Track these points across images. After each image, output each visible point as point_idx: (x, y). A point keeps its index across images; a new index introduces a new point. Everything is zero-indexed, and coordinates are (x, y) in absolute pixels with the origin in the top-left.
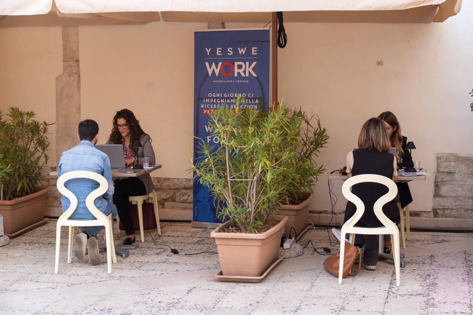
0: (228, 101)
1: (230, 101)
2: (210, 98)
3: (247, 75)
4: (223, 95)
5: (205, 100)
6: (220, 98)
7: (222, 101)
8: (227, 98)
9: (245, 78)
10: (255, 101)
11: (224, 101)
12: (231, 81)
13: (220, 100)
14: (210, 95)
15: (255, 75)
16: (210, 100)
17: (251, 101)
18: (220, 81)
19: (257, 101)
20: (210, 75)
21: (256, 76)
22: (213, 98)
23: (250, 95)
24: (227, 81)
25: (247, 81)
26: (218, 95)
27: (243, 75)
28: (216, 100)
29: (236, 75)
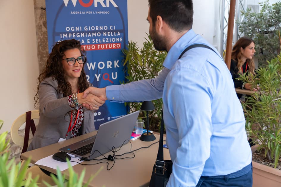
0: (90, 35)
1: (91, 34)
2: (68, 33)
3: (108, 6)
4: (83, 28)
5: (62, 35)
6: (80, 32)
7: (83, 35)
8: (88, 32)
9: (106, 9)
10: (117, 33)
11: (85, 35)
12: (91, 13)
13: (80, 35)
14: (68, 29)
15: (115, 6)
16: (68, 35)
17: (113, 33)
18: (78, 13)
19: (119, 34)
20: (66, 5)
21: (117, 6)
22: (72, 33)
23: (112, 28)
24: (87, 12)
25: (108, 13)
26: (77, 29)
27: (104, 5)
28: (76, 35)
29: (96, 5)
